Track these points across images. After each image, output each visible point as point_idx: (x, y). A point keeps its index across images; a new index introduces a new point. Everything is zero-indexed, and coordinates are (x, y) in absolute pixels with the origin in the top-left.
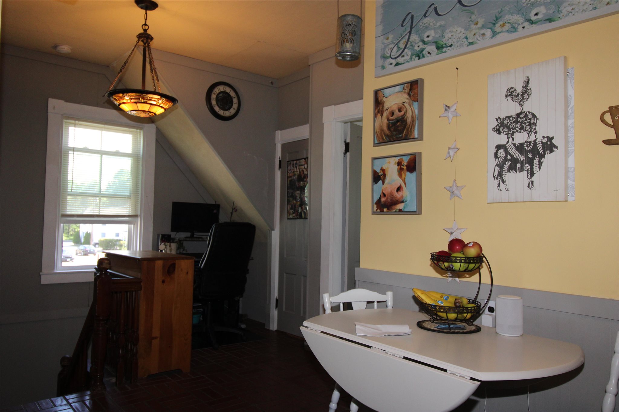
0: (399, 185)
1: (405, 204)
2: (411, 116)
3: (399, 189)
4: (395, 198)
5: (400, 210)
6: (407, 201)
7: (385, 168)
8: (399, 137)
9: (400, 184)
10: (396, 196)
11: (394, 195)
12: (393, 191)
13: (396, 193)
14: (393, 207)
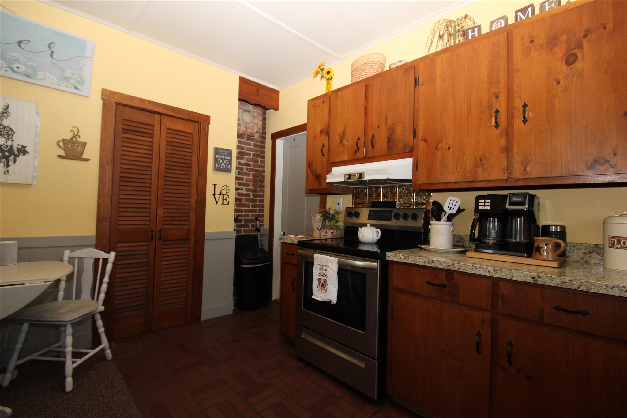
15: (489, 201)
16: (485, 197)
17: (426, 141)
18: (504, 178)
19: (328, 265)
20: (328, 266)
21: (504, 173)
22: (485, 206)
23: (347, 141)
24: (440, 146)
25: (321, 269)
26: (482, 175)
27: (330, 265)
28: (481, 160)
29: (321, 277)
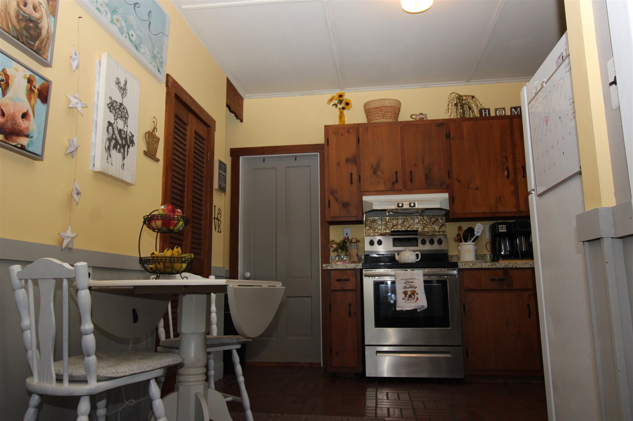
0: (25, 111)
1: (31, 141)
2: (46, 29)
3: (25, 116)
4: (18, 126)
5: (23, 148)
6: (33, 137)
7: (10, 73)
8: (30, 44)
9: (27, 110)
10: (19, 123)
11: (17, 121)
12: (17, 114)
13: (21, 120)
14: (14, 138)
15: (505, 226)
16: (502, 224)
17: (459, 181)
18: (515, 211)
19: (414, 277)
20: (415, 279)
21: (515, 207)
22: (502, 229)
23: (382, 173)
24: (470, 186)
25: (406, 282)
26: (501, 209)
27: (416, 277)
28: (500, 198)
29: (407, 290)
